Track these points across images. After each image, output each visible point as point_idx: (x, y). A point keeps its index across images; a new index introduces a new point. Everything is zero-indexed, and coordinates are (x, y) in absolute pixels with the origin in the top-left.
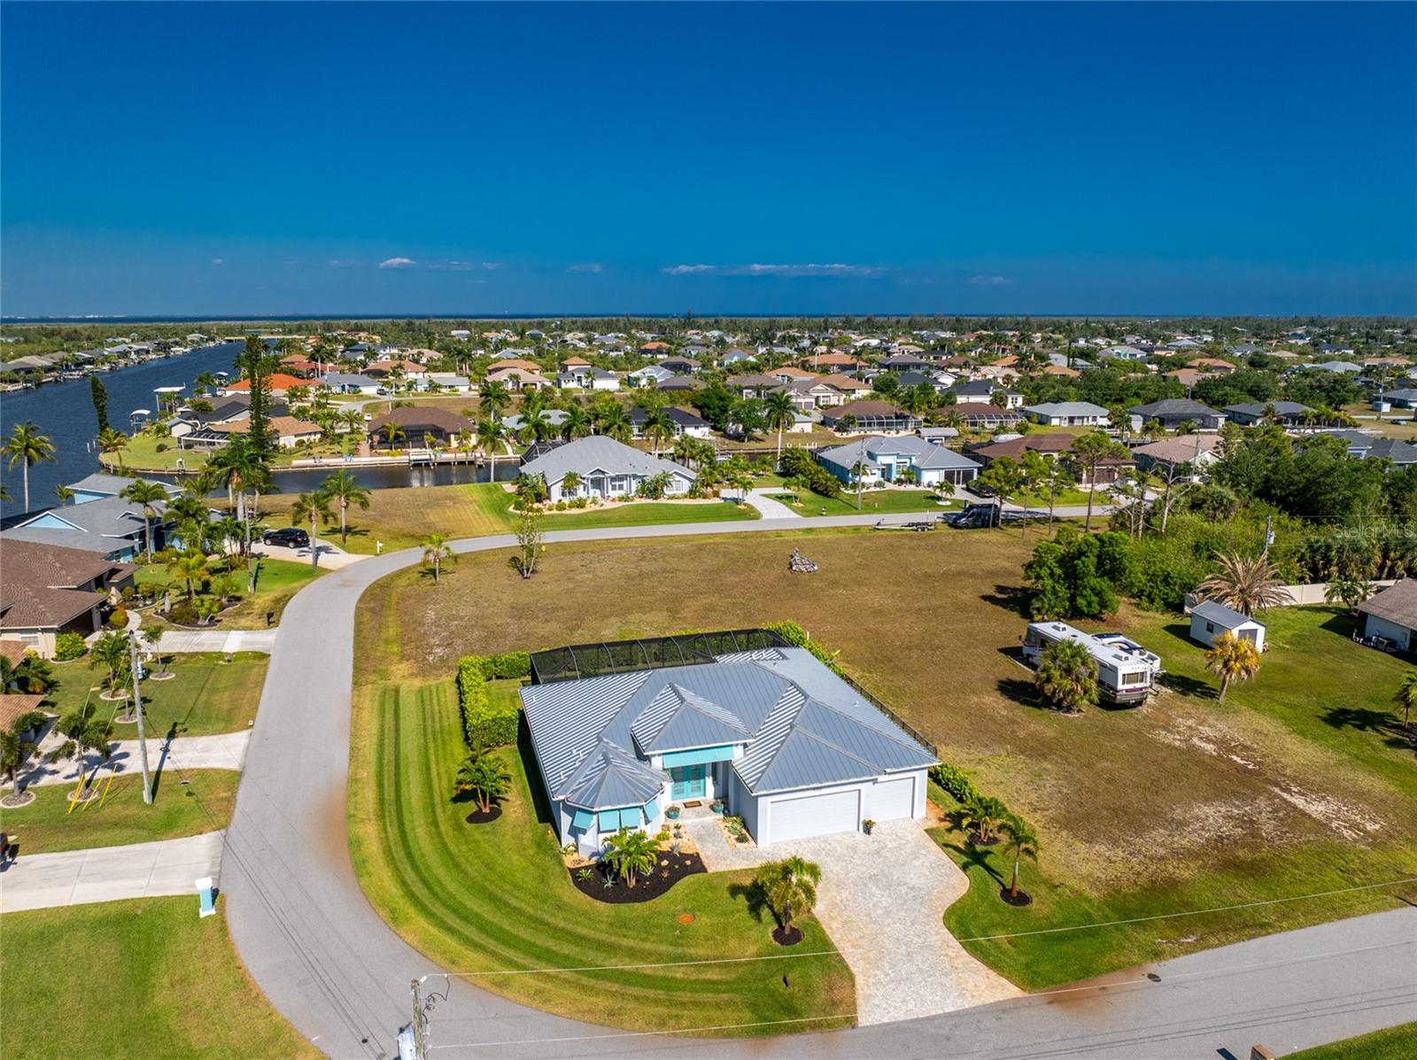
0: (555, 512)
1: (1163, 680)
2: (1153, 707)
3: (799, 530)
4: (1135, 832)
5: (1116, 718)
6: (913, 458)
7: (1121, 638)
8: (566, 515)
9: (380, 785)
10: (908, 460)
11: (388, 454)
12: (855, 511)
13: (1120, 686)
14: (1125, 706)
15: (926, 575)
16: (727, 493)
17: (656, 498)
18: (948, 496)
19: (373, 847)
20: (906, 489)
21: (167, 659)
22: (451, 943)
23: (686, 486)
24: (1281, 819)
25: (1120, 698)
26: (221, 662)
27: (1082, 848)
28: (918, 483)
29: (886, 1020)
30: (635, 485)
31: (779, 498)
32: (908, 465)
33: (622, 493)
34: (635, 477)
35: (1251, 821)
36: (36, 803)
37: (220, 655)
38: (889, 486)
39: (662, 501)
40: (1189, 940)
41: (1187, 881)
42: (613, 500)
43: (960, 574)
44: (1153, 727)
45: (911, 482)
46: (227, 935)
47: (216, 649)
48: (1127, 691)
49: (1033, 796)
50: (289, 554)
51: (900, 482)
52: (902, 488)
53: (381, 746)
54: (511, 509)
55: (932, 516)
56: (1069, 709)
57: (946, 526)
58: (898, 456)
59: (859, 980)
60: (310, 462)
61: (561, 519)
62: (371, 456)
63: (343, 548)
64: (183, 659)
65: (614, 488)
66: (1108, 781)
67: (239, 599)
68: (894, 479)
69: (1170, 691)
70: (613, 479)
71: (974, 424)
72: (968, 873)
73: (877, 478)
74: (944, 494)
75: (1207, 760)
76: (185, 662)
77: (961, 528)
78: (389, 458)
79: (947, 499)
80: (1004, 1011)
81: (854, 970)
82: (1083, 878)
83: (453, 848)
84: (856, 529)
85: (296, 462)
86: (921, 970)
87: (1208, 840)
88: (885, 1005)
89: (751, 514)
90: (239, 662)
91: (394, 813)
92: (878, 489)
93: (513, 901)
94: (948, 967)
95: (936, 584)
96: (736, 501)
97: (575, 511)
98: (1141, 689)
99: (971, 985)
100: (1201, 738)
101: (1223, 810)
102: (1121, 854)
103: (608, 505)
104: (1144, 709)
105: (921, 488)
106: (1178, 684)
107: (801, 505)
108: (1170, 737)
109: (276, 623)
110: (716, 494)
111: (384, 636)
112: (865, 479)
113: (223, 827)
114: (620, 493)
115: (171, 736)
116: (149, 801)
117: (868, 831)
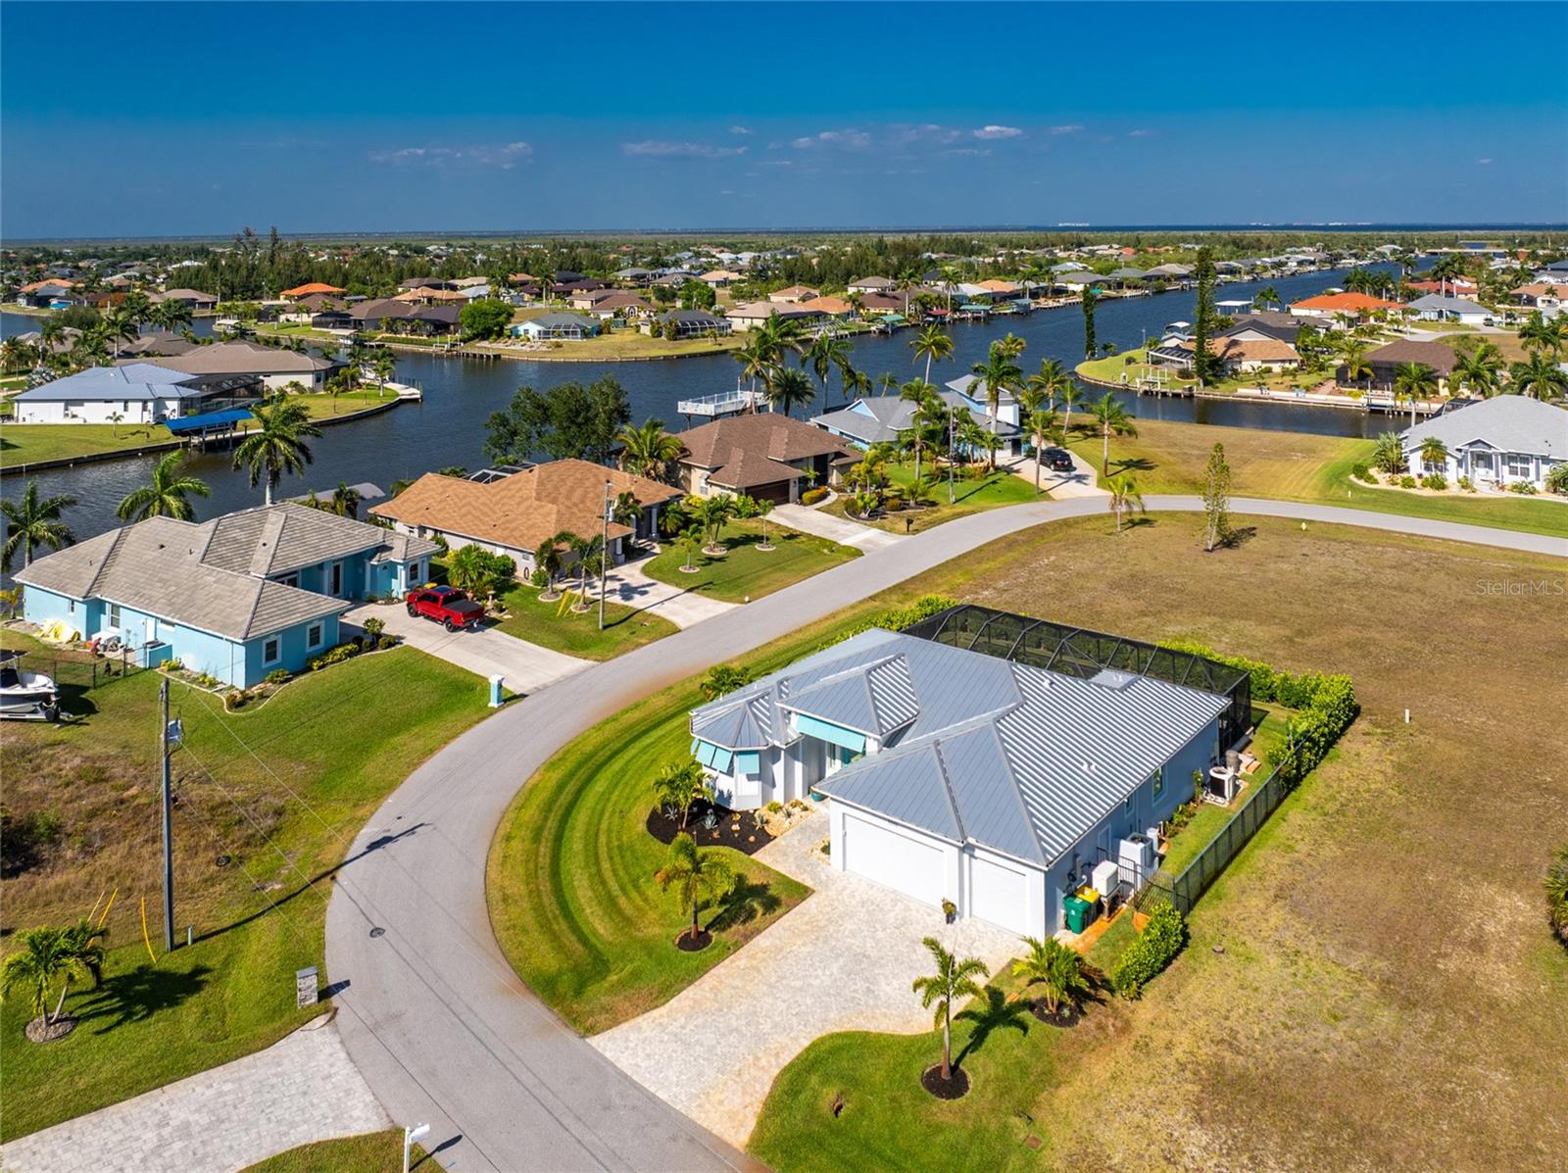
4: (1298, 1166)
11: (1350, 394)
19: (635, 716)
21: (792, 537)
22: (544, 796)
27: (1172, 1117)
29: (609, 1055)
30: (1545, 470)
36: (553, 603)
37: (832, 544)
42: (1502, 488)
46: (477, 723)
47: (837, 539)
50: (1038, 475)
54: (1352, 477)
59: (657, 1012)
60: (1257, 392)
61: (1398, 499)
62: (1330, 394)
63: (1100, 481)
64: (804, 539)
65: (1513, 471)
67: (932, 504)
70: (1510, 458)
72: (955, 1022)
76: (802, 542)
78: (1350, 399)
81: (673, 1001)
82: (1084, 1140)
85: (1241, 391)
86: (711, 1049)
90: (836, 554)
93: (616, 794)
99: (717, 1097)
103: (1485, 493)
109: (917, 532)
111: (974, 567)
113: (603, 661)
114: (1519, 479)
115: (690, 590)
116: (600, 627)
117: (950, 917)
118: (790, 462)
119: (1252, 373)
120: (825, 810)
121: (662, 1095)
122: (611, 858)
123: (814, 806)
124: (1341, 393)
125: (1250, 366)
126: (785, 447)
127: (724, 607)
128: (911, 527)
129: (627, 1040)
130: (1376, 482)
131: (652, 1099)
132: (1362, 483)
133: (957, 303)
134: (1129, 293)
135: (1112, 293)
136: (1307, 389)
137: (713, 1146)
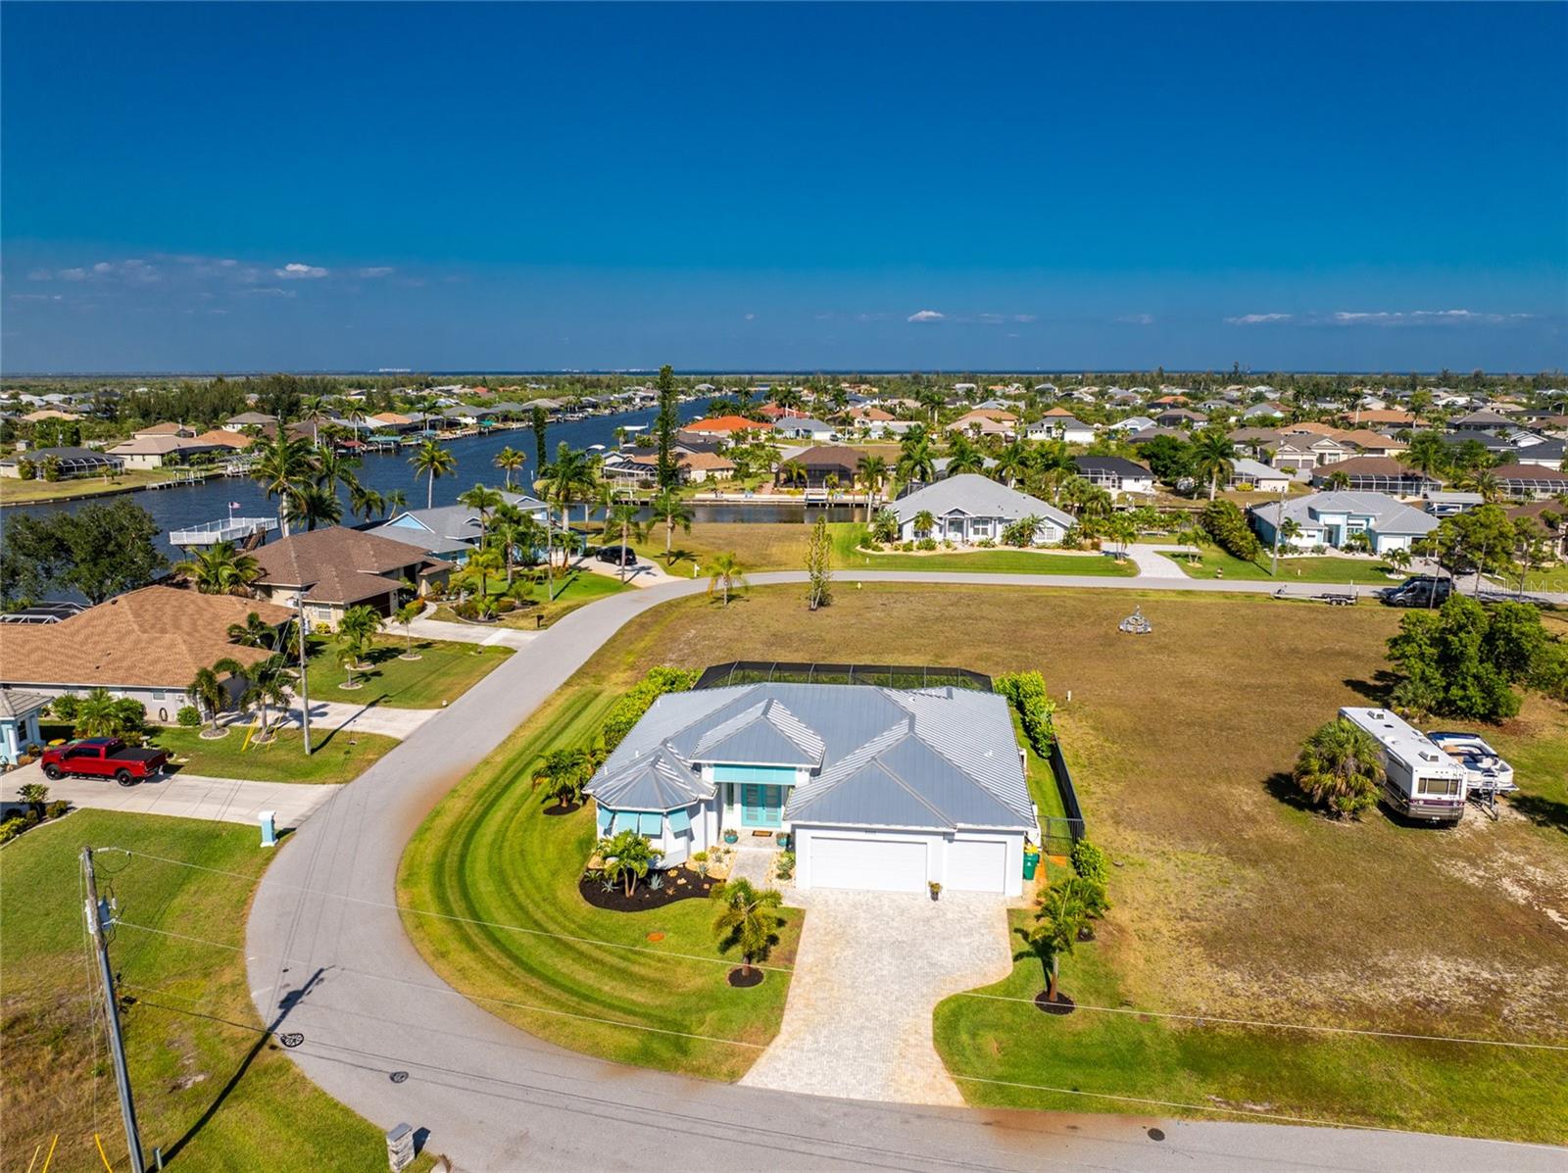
0: (900, 552)
1: (1522, 804)
2: (1478, 835)
3: (1174, 591)
4: (1300, 969)
5: (1409, 840)
6: (1372, 520)
7: (1477, 741)
8: (909, 556)
9: (504, 770)
10: (1364, 522)
11: (788, 492)
12: (1266, 577)
13: (1415, 794)
14: (1422, 823)
15: (1294, 651)
16: (1108, 546)
17: (1020, 547)
18: (1402, 568)
19: (446, 821)
20: (1353, 557)
21: (426, 645)
22: (432, 912)
23: (1060, 534)
24: (1554, 999)
25: (1416, 811)
26: (472, 653)
27: (1206, 971)
28: (1374, 551)
29: (773, 1087)
30: (1000, 528)
31: (1174, 556)
32: (1364, 528)
33: (983, 537)
34: (1001, 520)
35: (1501, 992)
36: (226, 739)
37: (474, 647)
38: (1332, 553)
39: (1029, 549)
40: (1258, 1108)
41: (1325, 1040)
42: (972, 545)
43: (1341, 653)
44: (1452, 856)
45: (1364, 549)
46: (267, 864)
47: (475, 642)
48: (1426, 802)
49: (1194, 903)
50: (609, 570)
51: (1349, 548)
52: (1350, 556)
53: (537, 739)
54: (858, 548)
55: (1366, 590)
56: (1338, 816)
57: (1378, 602)
58: (1350, 515)
59: (779, 1040)
60: (712, 496)
61: (903, 560)
62: (772, 493)
63: (665, 570)
64: (442, 645)
65: (976, 532)
66: (1320, 905)
67: (534, 603)
68: (1341, 544)
69: (1522, 818)
70: (976, 521)
71: (1516, 491)
72: (1017, 963)
73: (1319, 540)
74: (1396, 565)
75: (1502, 908)
76: (442, 649)
77: (1394, 605)
78: (788, 496)
79: (1404, 573)
80: (920, 1117)
81: (784, 1027)
82: (1174, 1004)
83: (510, 834)
84: (1250, 596)
85: (698, 496)
86: (859, 1048)
87: (1405, 1000)
88: (786, 1071)
89: (1130, 570)
90: (487, 655)
91: (494, 795)
93: (516, 887)
94: (896, 1053)
95: (1298, 661)
96: (1116, 556)
97: (923, 553)
98: (1451, 803)
99: (904, 1080)
100: (1518, 881)
101: (1464, 969)
102: (1256, 988)
103: (963, 549)
104: (1457, 833)
105: (1377, 558)
106: (1544, 812)
107: (1198, 565)
108: (1470, 870)
109: (546, 627)
110: (1096, 546)
111: (631, 647)
112: (1294, 540)
113: (347, 782)
114: (981, 537)
115: (372, 704)
116: (307, 752)
117: (935, 896)
118: (384, 574)
119: (699, 481)
120: (745, 849)
121: (858, 1097)
122: (583, 939)
123: (733, 847)
124: (781, 492)
125: (698, 475)
126: (374, 559)
127: (426, 715)
128: (541, 623)
129: (777, 1071)
130: (882, 550)
131: (851, 1103)
132: (870, 551)
133: (364, 435)
134: (515, 425)
135: (501, 426)
136: (753, 490)
137: (944, 1114)
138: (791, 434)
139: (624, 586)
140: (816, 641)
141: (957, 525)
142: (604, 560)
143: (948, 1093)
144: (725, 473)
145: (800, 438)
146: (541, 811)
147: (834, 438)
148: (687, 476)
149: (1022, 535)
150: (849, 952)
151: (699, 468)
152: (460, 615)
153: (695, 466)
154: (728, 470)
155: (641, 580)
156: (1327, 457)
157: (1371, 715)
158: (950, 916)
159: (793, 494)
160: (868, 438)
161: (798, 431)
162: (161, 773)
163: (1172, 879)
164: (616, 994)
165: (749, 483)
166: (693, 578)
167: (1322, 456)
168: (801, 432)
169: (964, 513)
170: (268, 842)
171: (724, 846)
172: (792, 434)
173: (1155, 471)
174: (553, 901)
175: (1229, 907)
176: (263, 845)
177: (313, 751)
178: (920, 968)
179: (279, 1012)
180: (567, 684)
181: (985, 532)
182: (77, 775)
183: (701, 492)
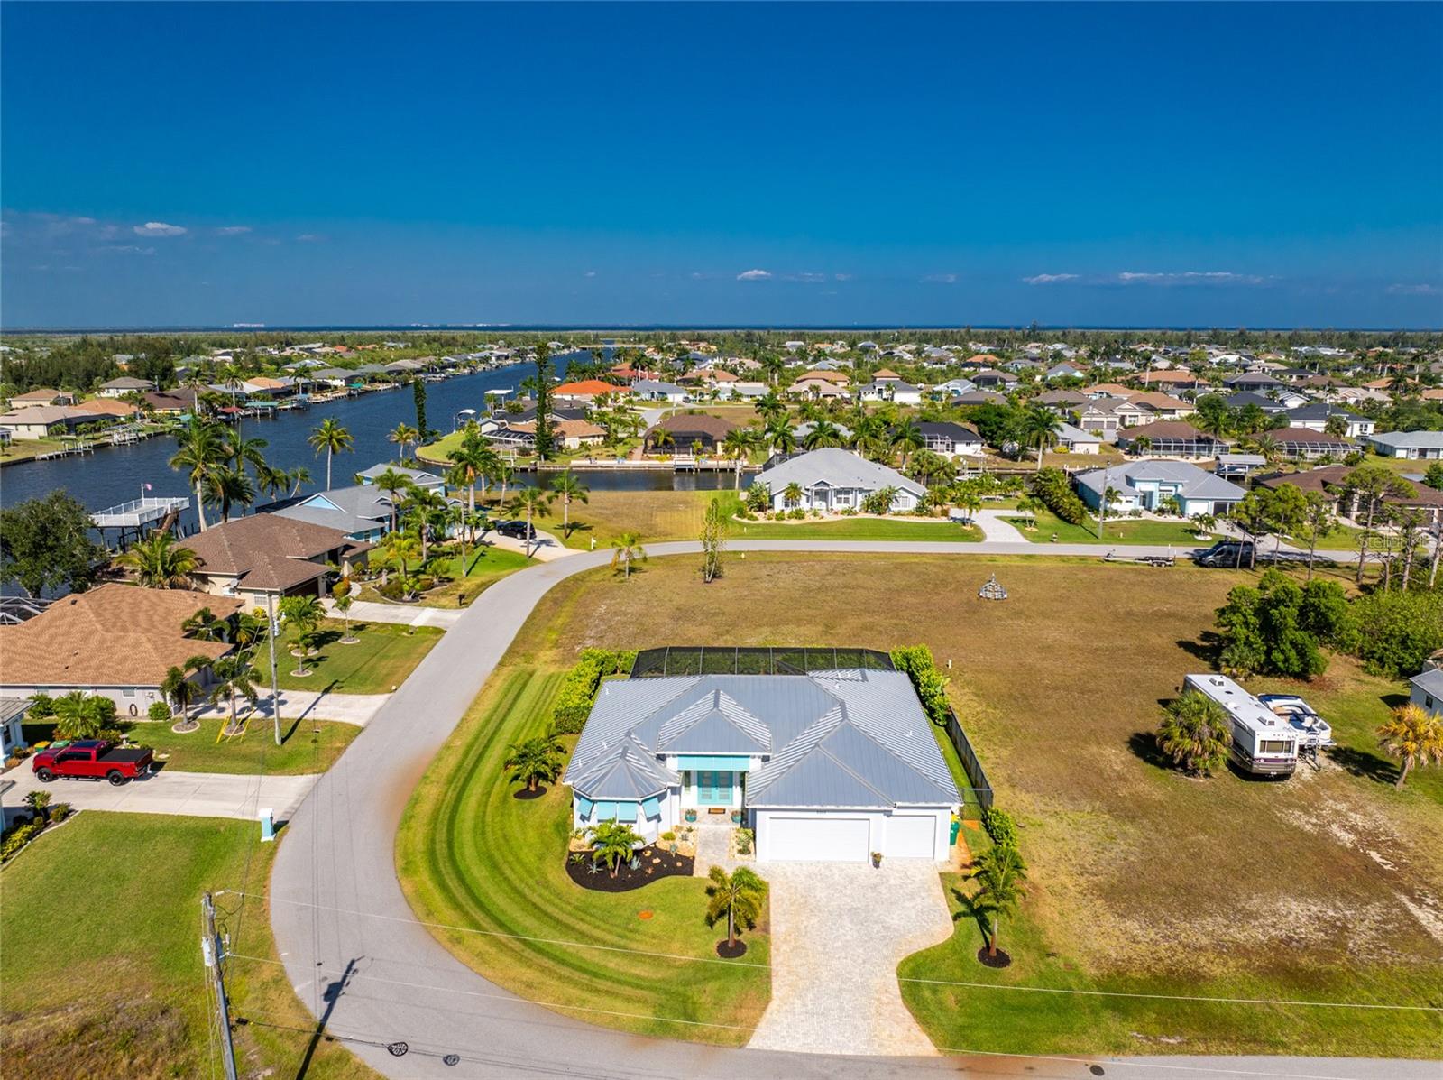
0: (773, 521)
1: (1338, 755)
2: (1306, 784)
3: (1018, 556)
4: (1185, 916)
5: (1251, 791)
6: (1180, 487)
7: (1299, 702)
8: (783, 525)
9: (466, 754)
10: (1173, 489)
11: (657, 458)
12: (1095, 540)
13: (1257, 754)
14: (1263, 777)
15: (1129, 613)
16: (956, 512)
17: (880, 514)
18: (1209, 530)
19: (426, 808)
20: (1165, 520)
21: (360, 627)
22: (438, 898)
23: (913, 503)
24: (1386, 932)
25: (1258, 767)
26: (404, 634)
27: (1110, 920)
28: (1182, 514)
29: (776, 1048)
30: (860, 498)
31: (1014, 521)
32: (1174, 493)
33: (846, 506)
34: (861, 491)
35: (1345, 928)
36: (198, 732)
37: (406, 628)
38: (1147, 516)
39: (887, 517)
40: (1172, 1041)
41: (1215, 978)
42: (836, 513)
43: (1170, 615)
44: (1289, 805)
45: (1173, 512)
46: (271, 859)
47: (405, 622)
48: (1266, 760)
49: (1090, 859)
50: (514, 545)
51: (1161, 511)
52: (1162, 519)
53: (487, 722)
54: (734, 516)
55: (1180, 551)
56: (1193, 773)
57: (1191, 563)
58: (1161, 483)
59: (773, 1005)
60: (587, 462)
61: (777, 529)
62: (642, 459)
63: (563, 542)
64: (375, 628)
65: (839, 501)
66: (1192, 856)
67: (450, 580)
68: (1154, 508)
69: (1339, 768)
70: (839, 492)
71: (1291, 452)
72: (957, 923)
73: (1136, 505)
74: (1203, 528)
75: (1334, 851)
76: (375, 631)
77: (1206, 566)
78: (657, 462)
79: (1209, 534)
80: (904, 1067)
81: (774, 993)
82: (1089, 952)
83: (488, 819)
84: (1083, 559)
85: (574, 463)
86: (842, 1009)
87: (1271, 939)
88: (785, 1033)
89: (976, 536)
90: (419, 635)
91: (462, 780)
92: (1132, 518)
93: (508, 872)
94: (873, 1011)
95: (1135, 623)
96: (964, 522)
97: (794, 522)
98: (1286, 760)
99: (885, 1035)
100: (1344, 826)
101: (1314, 909)
102: (1152, 935)
103: (829, 518)
104: (1290, 784)
105: (1184, 520)
106: (1355, 762)
107: (1035, 530)
108: (1305, 818)
109: (467, 604)
110: (945, 513)
111: (551, 624)
112: (1115, 506)
113: (323, 772)
114: (844, 506)
115: (327, 691)
116: (278, 742)
117: (876, 864)
118: (311, 559)
119: (572, 448)
120: (705, 826)
121: (850, 1052)
122: (582, 920)
123: (694, 825)
124: (650, 458)
125: (572, 442)
126: (301, 545)
127: (379, 700)
128: (463, 601)
129: (777, 1033)
130: (756, 519)
131: (844, 1058)
132: (745, 520)
133: (243, 400)
134: (382, 387)
136: (625, 457)
137: (921, 1063)
138: (646, 396)
139: (528, 561)
140: (716, 614)
141: (822, 495)
142: (505, 534)
143: (924, 1046)
144: (596, 439)
145: (654, 400)
146: (512, 794)
147: (687, 400)
148: (561, 443)
149: (880, 504)
150: (814, 921)
151: (573, 435)
152: (384, 595)
153: (568, 433)
154: (598, 436)
155: (544, 553)
156: (1128, 419)
157: (1213, 682)
158: (892, 882)
159: (661, 460)
160: (717, 400)
161: (653, 394)
162: (149, 772)
163: (1067, 837)
164: (621, 969)
165: (621, 449)
166: (590, 551)
167: (1123, 418)
168: (656, 394)
169: (828, 485)
170: (267, 837)
171: (687, 825)
172: (648, 396)
173: (983, 435)
174: (545, 884)
175: (1118, 862)
176: (263, 840)
177: (283, 741)
178: (878, 932)
179: (325, 1005)
180: (501, 664)
181: (847, 501)
182: (68, 777)
183: (576, 459)
